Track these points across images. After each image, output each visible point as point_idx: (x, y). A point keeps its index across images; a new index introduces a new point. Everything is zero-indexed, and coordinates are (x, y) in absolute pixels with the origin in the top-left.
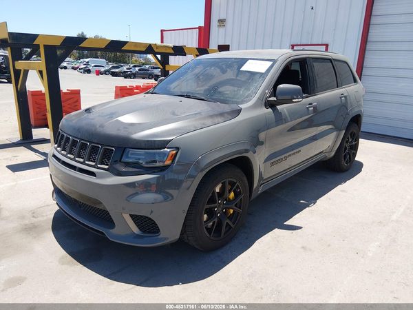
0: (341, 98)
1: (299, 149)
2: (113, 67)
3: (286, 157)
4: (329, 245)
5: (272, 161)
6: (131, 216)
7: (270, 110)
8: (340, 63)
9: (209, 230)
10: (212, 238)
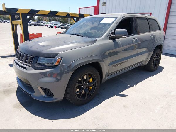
0: (151, 36)
1: (127, 60)
2: (62, 25)
3: (120, 64)
4: (137, 106)
5: (112, 65)
6: (41, 88)
7: (112, 41)
8: (152, 20)
9: (79, 96)
10: (80, 99)
